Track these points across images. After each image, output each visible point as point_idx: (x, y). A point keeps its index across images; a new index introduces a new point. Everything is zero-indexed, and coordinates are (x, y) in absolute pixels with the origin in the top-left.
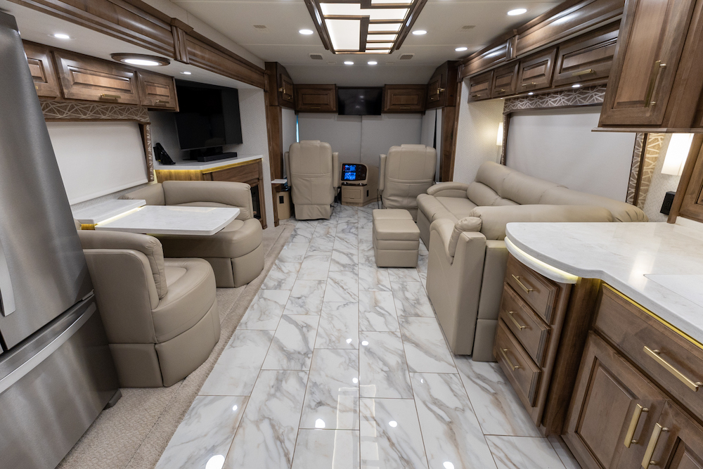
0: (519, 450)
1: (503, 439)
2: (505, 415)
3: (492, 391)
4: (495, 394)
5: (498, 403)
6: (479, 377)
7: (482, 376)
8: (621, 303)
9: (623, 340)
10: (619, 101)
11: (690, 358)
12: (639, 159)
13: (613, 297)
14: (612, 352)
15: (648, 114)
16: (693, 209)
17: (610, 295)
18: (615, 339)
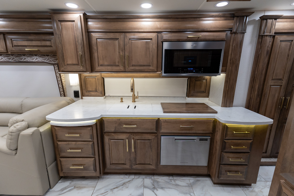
0: (100, 189)
1: (95, 193)
2: (86, 187)
3: (73, 187)
4: (75, 187)
5: (80, 188)
6: (62, 190)
7: (63, 188)
8: (111, 120)
9: (115, 129)
10: (67, 63)
11: (132, 122)
12: (61, 82)
13: (108, 120)
14: (113, 134)
15: (82, 68)
16: (87, 94)
17: (106, 120)
18: (113, 130)
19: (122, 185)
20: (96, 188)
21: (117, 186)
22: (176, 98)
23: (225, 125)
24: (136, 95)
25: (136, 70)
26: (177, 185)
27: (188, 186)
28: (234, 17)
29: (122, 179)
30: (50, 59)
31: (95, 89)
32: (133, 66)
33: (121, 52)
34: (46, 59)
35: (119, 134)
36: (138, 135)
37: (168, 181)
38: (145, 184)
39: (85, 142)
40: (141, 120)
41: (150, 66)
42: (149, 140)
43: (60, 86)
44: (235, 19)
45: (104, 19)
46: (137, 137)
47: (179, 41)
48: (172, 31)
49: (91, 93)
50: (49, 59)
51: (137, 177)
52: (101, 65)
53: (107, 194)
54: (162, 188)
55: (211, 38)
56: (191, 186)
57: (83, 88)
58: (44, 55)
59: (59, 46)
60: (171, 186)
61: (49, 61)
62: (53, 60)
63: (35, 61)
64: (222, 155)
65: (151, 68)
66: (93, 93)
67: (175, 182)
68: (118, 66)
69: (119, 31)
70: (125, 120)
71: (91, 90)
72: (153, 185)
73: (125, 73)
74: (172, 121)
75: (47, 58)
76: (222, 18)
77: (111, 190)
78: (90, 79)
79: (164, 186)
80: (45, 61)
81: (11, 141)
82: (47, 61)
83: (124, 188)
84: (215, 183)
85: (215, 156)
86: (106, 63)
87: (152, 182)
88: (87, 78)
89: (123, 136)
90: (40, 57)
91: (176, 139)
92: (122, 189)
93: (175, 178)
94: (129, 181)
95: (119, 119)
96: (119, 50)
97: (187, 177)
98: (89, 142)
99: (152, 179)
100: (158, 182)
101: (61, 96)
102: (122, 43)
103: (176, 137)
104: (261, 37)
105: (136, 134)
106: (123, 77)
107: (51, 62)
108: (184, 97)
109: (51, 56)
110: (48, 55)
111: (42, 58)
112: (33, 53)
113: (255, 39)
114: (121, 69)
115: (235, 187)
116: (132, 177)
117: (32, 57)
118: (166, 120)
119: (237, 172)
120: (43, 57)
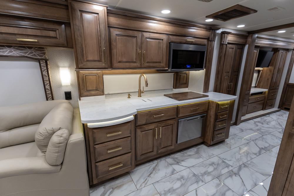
0: (139, 180)
1: (137, 184)
2: (124, 184)
4: (113, 189)
5: (119, 187)
8: (143, 113)
9: (146, 120)
10: (87, 59)
11: (160, 112)
12: (48, 82)
13: (140, 113)
14: (144, 126)
15: (104, 65)
16: (85, 93)
17: (139, 114)
18: (144, 122)
19: (154, 170)
20: (135, 181)
21: (151, 172)
22: (165, 90)
23: (217, 103)
24: (142, 90)
25: (150, 66)
26: (190, 155)
27: (196, 153)
28: (210, 30)
29: (149, 167)
30: (34, 53)
31: (96, 88)
32: (147, 62)
33: (138, 50)
34: (27, 52)
35: (148, 125)
36: (164, 122)
37: (182, 155)
38: (170, 163)
39: (124, 139)
40: (166, 109)
41: (160, 62)
42: (171, 125)
43: (48, 87)
44: (211, 31)
45: (124, 16)
46: (163, 124)
47: (181, 43)
48: (177, 34)
49: (91, 92)
50: (32, 53)
51: (159, 160)
52: (119, 62)
53: (148, 180)
54: (183, 161)
55: (199, 43)
56: (197, 152)
57: (81, 87)
58: (24, 47)
59: (79, 39)
60: (187, 157)
61: (32, 55)
62: (38, 55)
63: (8, 55)
64: (215, 124)
65: (162, 64)
66: (93, 92)
67: (187, 154)
68: (135, 62)
69: (137, 29)
70: (155, 111)
71: (91, 89)
72: (175, 161)
73: (141, 69)
74: (186, 106)
75: (29, 51)
76: (205, 30)
77: (149, 177)
78: (90, 77)
79: (183, 159)
80: (26, 55)
81: (59, 154)
82: (28, 55)
83: (157, 171)
84: (208, 146)
85: (209, 126)
86: (124, 60)
87: (173, 160)
88: (86, 76)
89: (152, 126)
90: (17, 49)
91: (188, 120)
92: (157, 173)
93: (185, 152)
94: (156, 165)
95: (150, 111)
96: (137, 47)
97: (191, 148)
98: (127, 138)
99: (171, 158)
100: (177, 158)
101: (47, 100)
102: (139, 40)
103: (188, 119)
104: (221, 45)
105: (162, 122)
106: (125, 74)
107: (36, 56)
108: (171, 89)
109: (36, 49)
110: (30, 48)
111: (20, 51)
112: (26, 44)
113: (219, 46)
114: (138, 66)
115: (218, 145)
116: (156, 162)
117: (3, 49)
118: (182, 106)
119: (221, 133)
120: (22, 50)
